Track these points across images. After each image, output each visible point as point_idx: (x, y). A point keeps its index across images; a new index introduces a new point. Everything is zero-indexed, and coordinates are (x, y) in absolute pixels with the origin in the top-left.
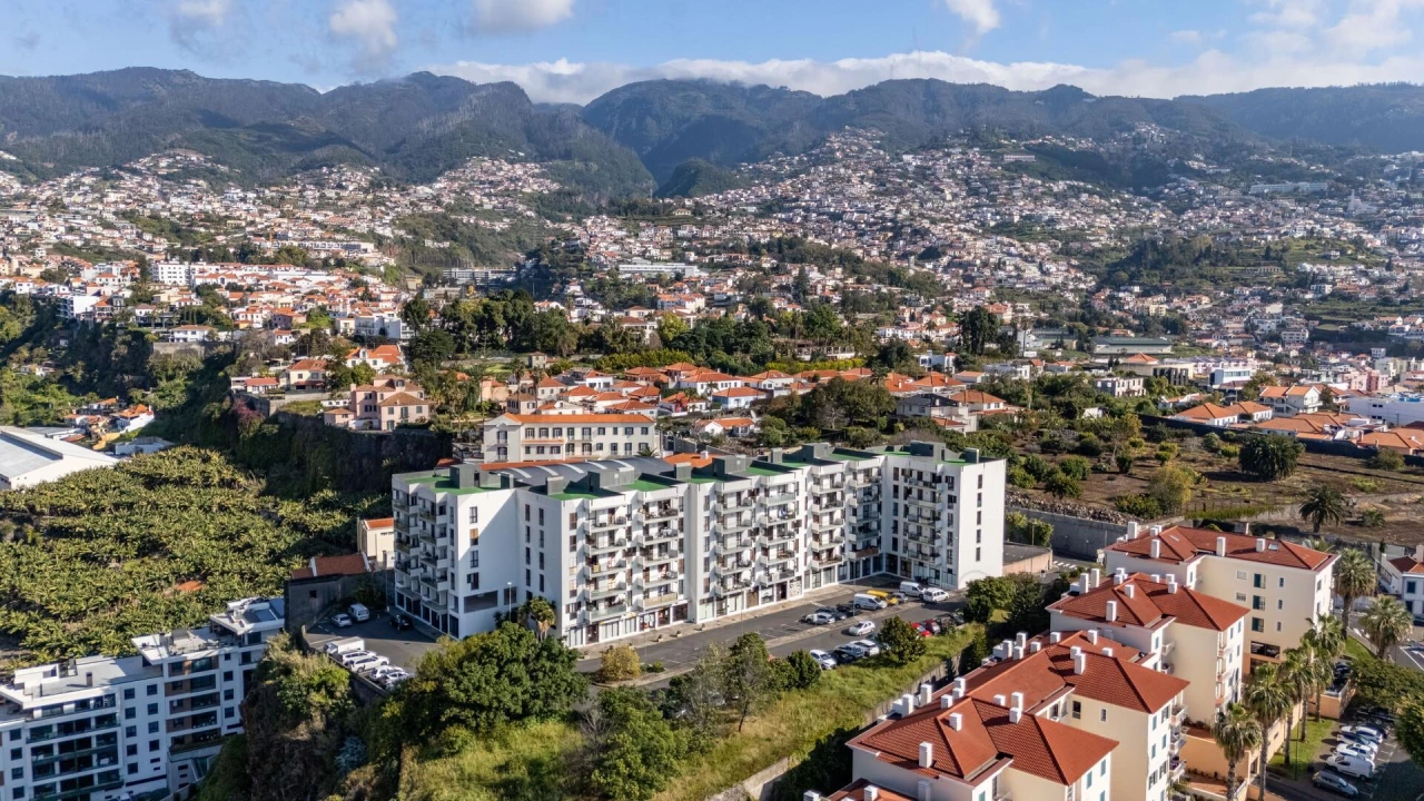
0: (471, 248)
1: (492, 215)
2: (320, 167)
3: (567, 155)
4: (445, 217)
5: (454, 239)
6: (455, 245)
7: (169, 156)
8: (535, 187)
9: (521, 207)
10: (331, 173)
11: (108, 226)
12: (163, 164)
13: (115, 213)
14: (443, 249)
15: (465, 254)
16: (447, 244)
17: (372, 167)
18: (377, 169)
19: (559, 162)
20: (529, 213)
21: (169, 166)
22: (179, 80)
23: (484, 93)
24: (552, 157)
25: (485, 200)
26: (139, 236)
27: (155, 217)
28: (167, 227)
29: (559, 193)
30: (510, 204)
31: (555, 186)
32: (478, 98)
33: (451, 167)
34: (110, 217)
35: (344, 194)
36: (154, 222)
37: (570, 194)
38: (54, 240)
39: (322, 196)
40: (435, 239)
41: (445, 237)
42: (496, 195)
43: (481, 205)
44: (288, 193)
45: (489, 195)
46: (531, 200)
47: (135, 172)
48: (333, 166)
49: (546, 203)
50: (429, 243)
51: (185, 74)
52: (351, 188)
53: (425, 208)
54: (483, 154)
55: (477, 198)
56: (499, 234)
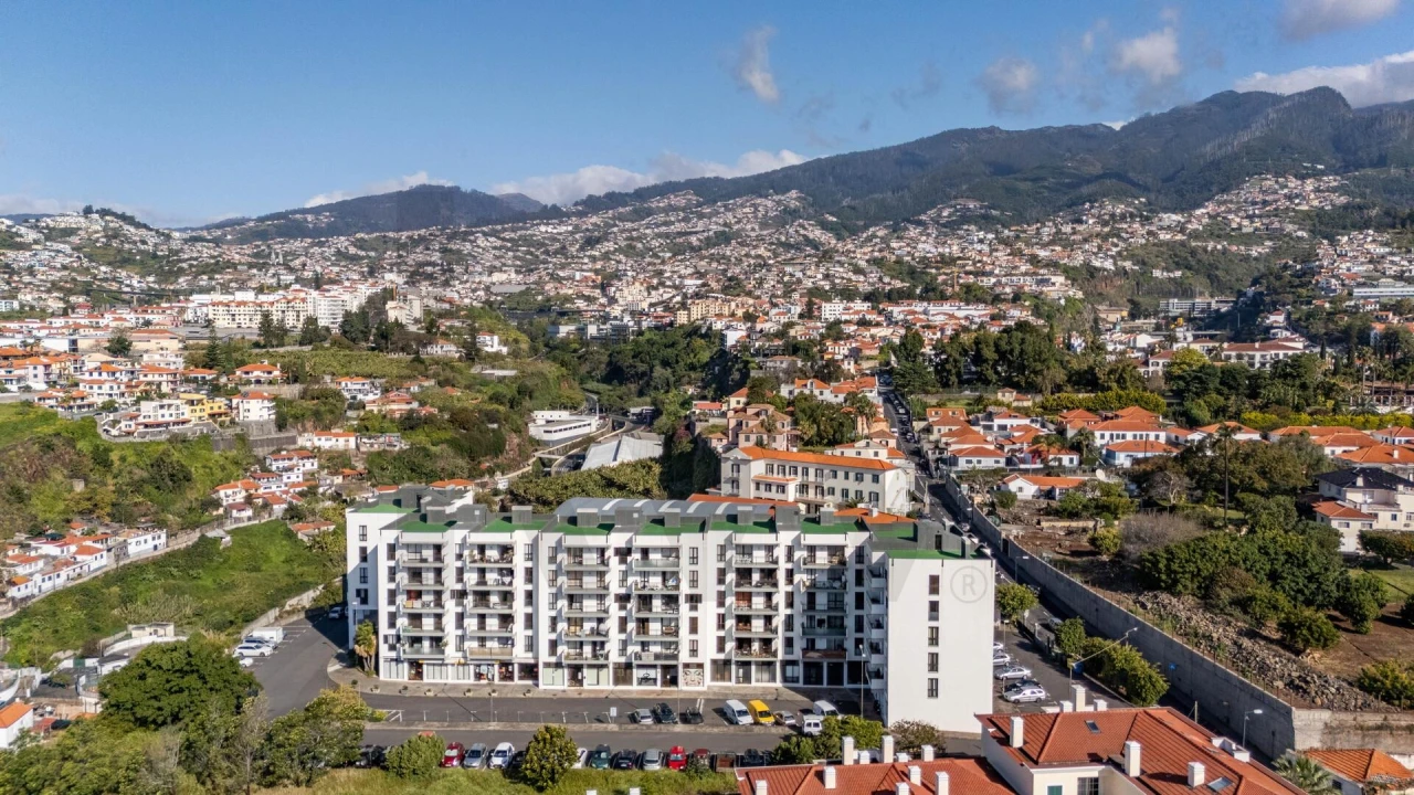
0: (1209, 276)
1: (1249, 239)
2: (1084, 204)
3: (1381, 162)
4: (1182, 244)
5: (1189, 268)
6: (1188, 274)
7: (951, 207)
8: (1316, 203)
9: (1289, 228)
10: (1092, 207)
11: (858, 271)
12: (945, 214)
13: (868, 261)
14: (1175, 278)
15: (1199, 283)
16: (1178, 274)
17: (1137, 198)
18: (1143, 200)
19: (1370, 172)
20: (1300, 233)
21: (949, 216)
22: (985, 136)
23: (1287, 104)
24: (1359, 166)
25: (1246, 222)
26: (880, 279)
27: (899, 262)
28: (905, 269)
29: (1345, 207)
30: (1276, 225)
31: (1344, 200)
32: (1277, 111)
33: (1224, 191)
34: (863, 264)
35: (1080, 228)
36: (897, 267)
37: (1360, 208)
38: (810, 285)
39: (1059, 232)
40: (1163, 269)
41: (1178, 266)
42: (1260, 216)
43: (1240, 228)
44: (1025, 232)
45: (1251, 218)
46: (1302, 219)
47: (919, 223)
48: (1096, 201)
49: (1326, 220)
50: (1157, 273)
51: (991, 130)
52: (1091, 222)
53: (1162, 237)
54: (1268, 171)
55: (1235, 220)
56: (1256, 259)
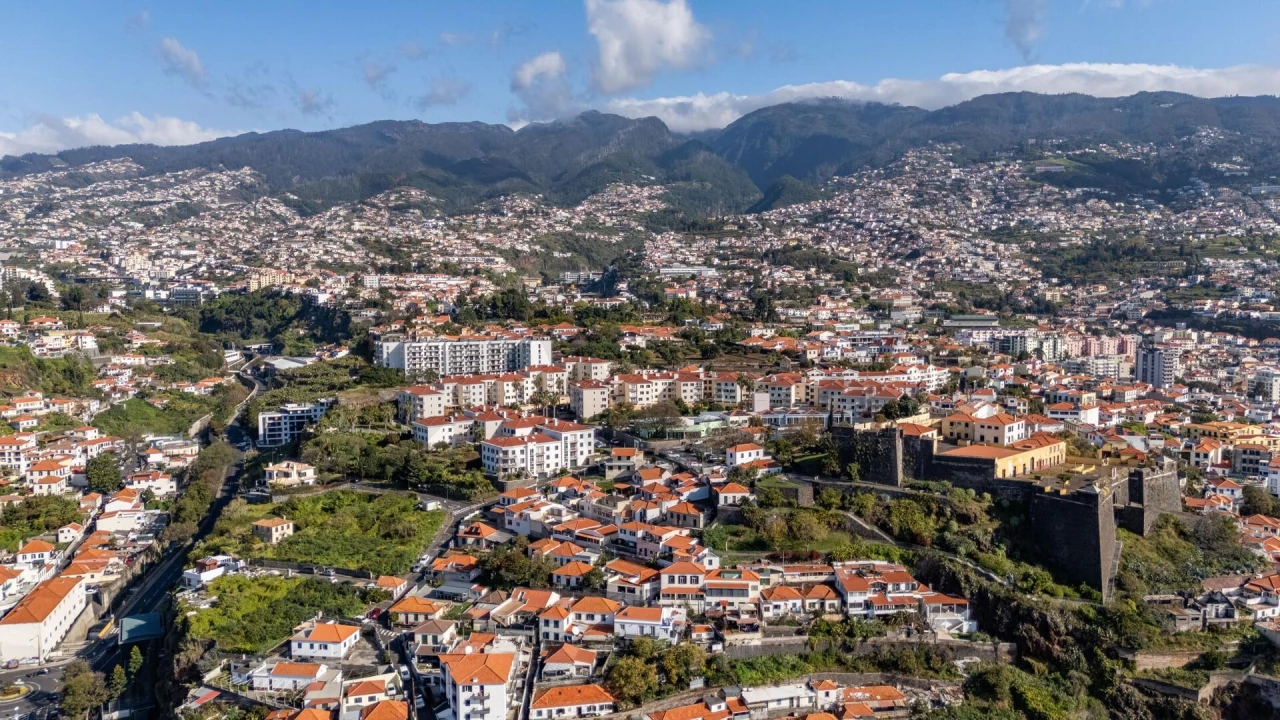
0: (588, 257)
1: (611, 231)
2: (499, 196)
3: (687, 178)
4: (570, 234)
5: (575, 251)
6: (575, 255)
7: (397, 192)
8: (648, 207)
9: (633, 224)
10: (506, 200)
11: (349, 248)
12: (392, 198)
13: (354, 240)
14: (567, 258)
15: (582, 261)
16: (569, 255)
17: (537, 194)
18: (541, 195)
19: (681, 184)
20: (639, 228)
21: (396, 200)
22: (410, 129)
24: (675, 180)
25: (608, 219)
26: (367, 255)
27: (378, 241)
28: (384, 247)
29: (665, 211)
30: (626, 222)
31: (663, 206)
33: (594, 192)
34: (350, 242)
35: (504, 219)
36: (377, 245)
37: (673, 212)
38: (316, 259)
39: (489, 222)
40: (560, 251)
41: (569, 249)
42: (616, 215)
43: (604, 223)
44: (465, 221)
45: (610, 216)
46: (641, 218)
47: (374, 205)
48: (508, 195)
50: (556, 254)
51: (415, 123)
52: (509, 214)
53: (557, 228)
54: (621, 180)
55: (602, 217)
56: (614, 245)
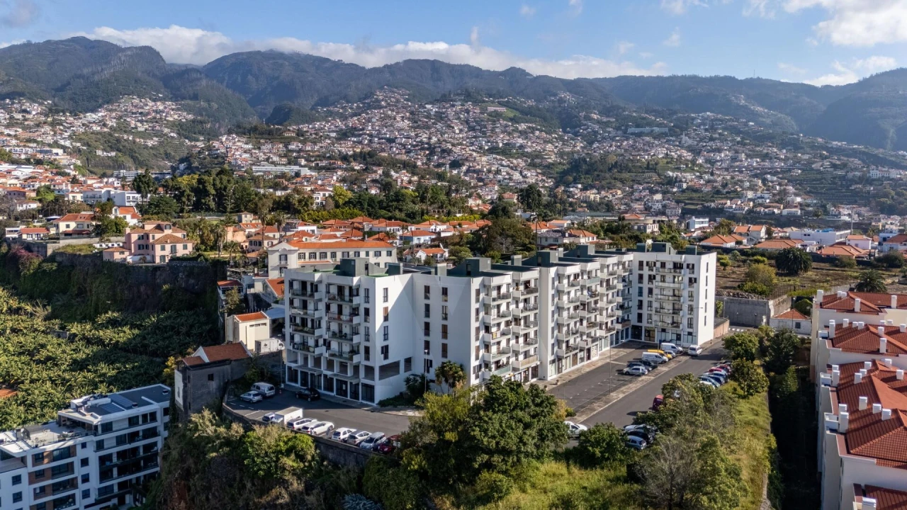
0: (132, 157)
1: (144, 135)
2: (4, 99)
3: (195, 97)
4: (110, 135)
5: (119, 150)
6: (120, 154)
8: (176, 117)
9: (166, 130)
10: (13, 103)
14: (111, 157)
15: (128, 161)
16: (113, 154)
17: (46, 100)
18: (50, 102)
19: (189, 102)
20: (172, 134)
23: (129, 53)
24: (183, 98)
25: (139, 124)
29: (193, 121)
30: (158, 128)
31: (190, 117)
32: (125, 56)
35: (28, 116)
37: (201, 122)
39: (12, 118)
40: (104, 150)
41: (112, 149)
42: (146, 122)
43: (136, 128)
45: (141, 122)
46: (172, 125)
48: (14, 99)
49: (184, 127)
50: (99, 153)
52: (34, 113)
53: (94, 128)
54: (133, 93)
55: (133, 124)
56: (151, 148)
